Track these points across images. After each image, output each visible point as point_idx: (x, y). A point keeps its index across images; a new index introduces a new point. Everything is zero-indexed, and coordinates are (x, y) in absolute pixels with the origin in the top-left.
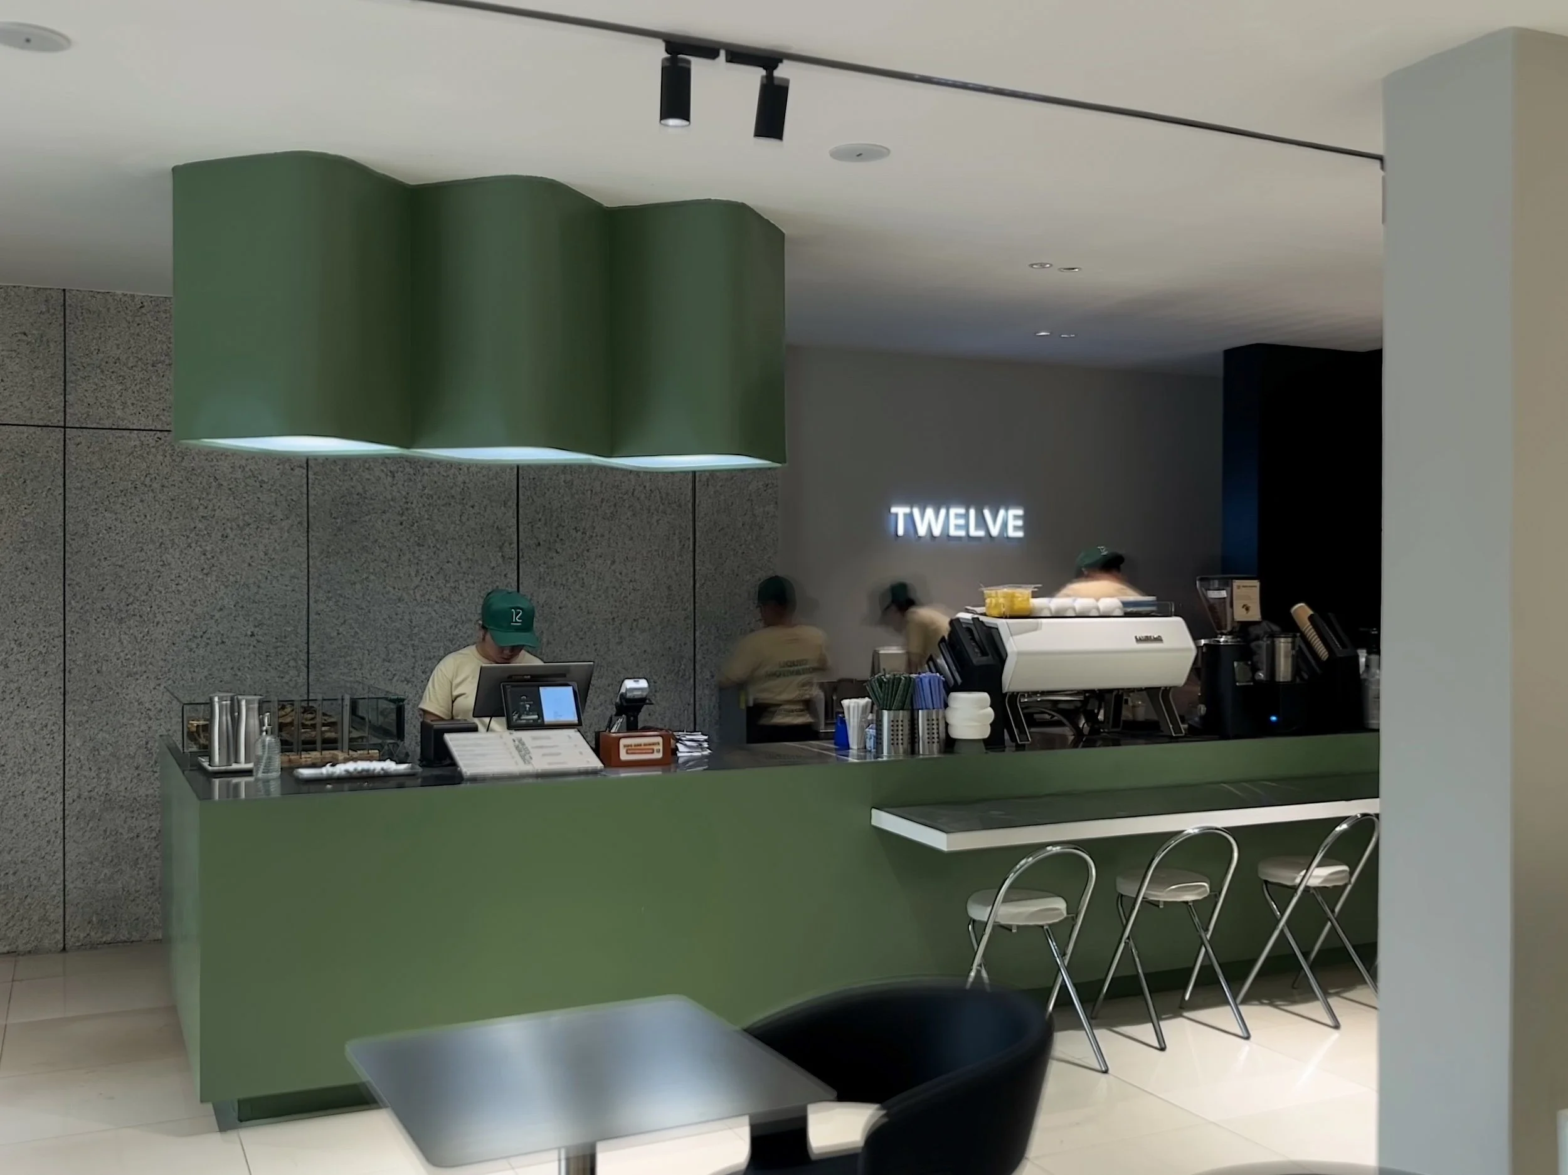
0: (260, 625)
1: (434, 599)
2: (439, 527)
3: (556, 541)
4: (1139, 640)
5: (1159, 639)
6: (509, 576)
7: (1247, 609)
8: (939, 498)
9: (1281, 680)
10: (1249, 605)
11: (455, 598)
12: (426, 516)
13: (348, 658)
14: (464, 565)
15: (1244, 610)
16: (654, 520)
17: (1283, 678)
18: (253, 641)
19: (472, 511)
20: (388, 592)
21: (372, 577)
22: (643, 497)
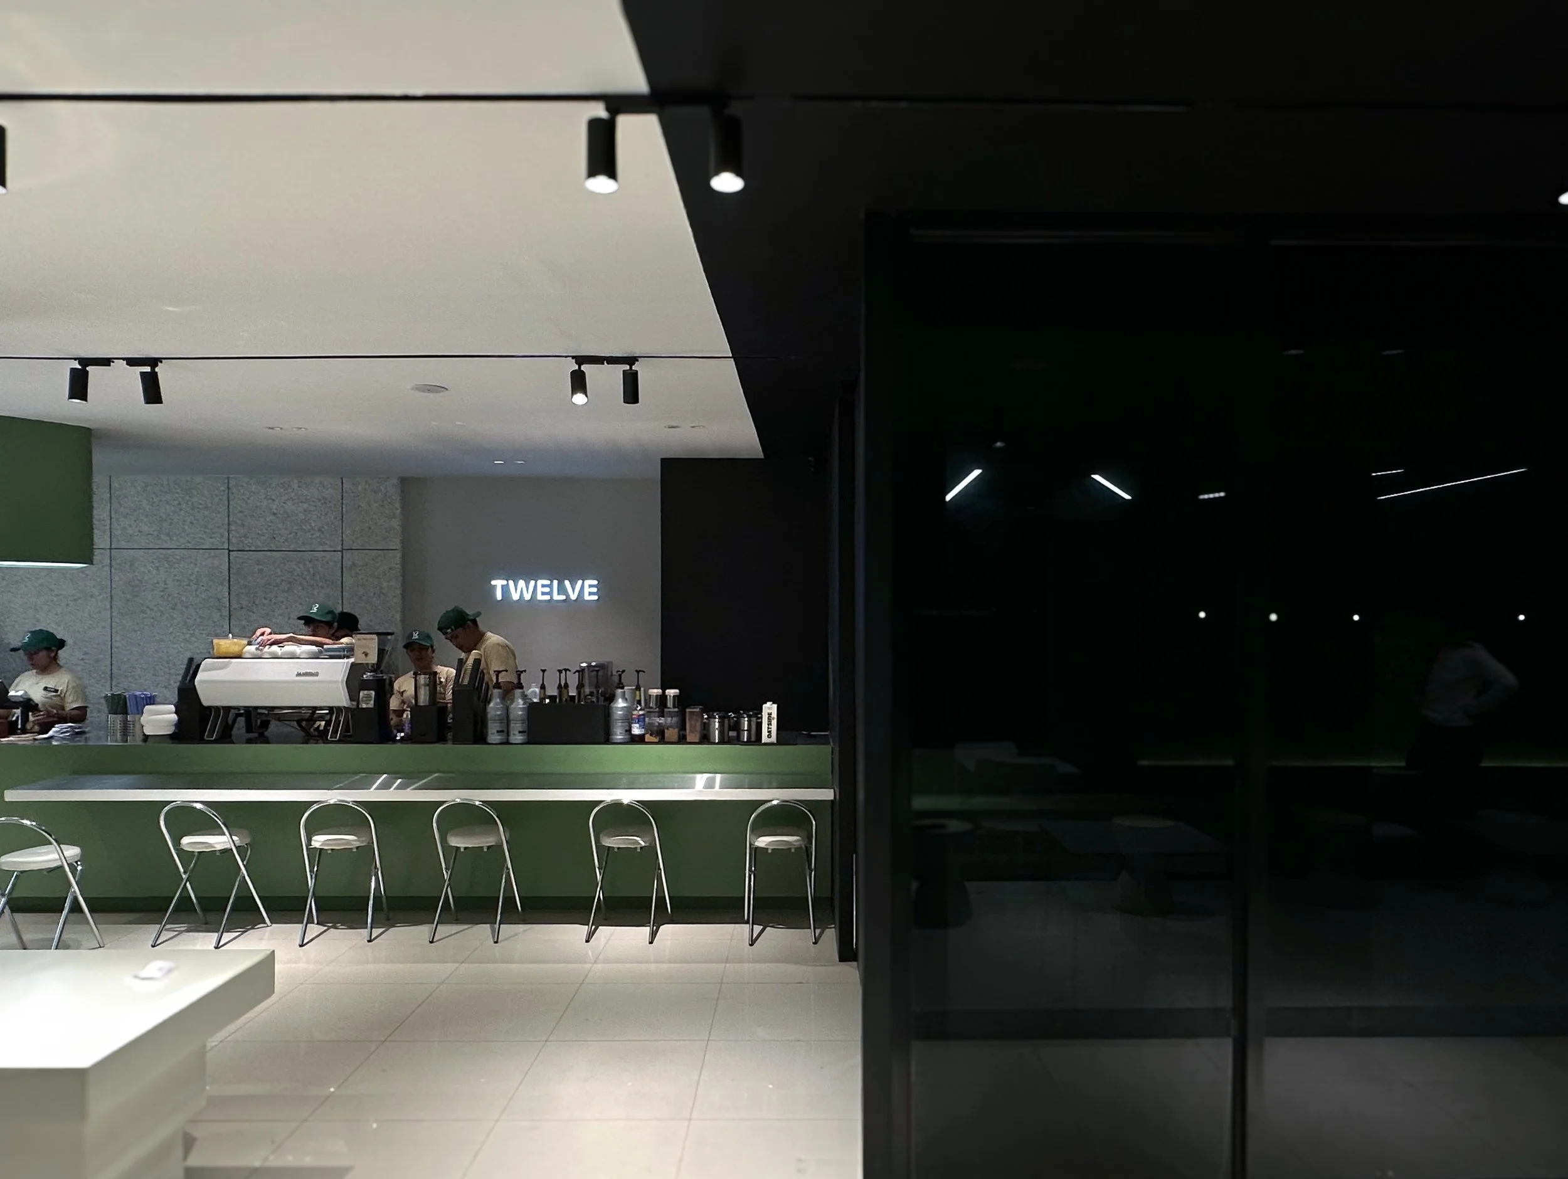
0: (86, 653)
1: (181, 640)
2: (184, 599)
3: (253, 606)
4: (299, 675)
5: (316, 674)
6: (225, 626)
7: (366, 655)
8: (530, 574)
9: (422, 704)
10: (368, 652)
11: (193, 639)
12: (176, 592)
13: (133, 673)
14: (198, 620)
15: (364, 655)
16: (316, 593)
17: (423, 702)
18: (82, 663)
19: (203, 588)
20: (155, 636)
21: (146, 627)
22: (308, 577)
